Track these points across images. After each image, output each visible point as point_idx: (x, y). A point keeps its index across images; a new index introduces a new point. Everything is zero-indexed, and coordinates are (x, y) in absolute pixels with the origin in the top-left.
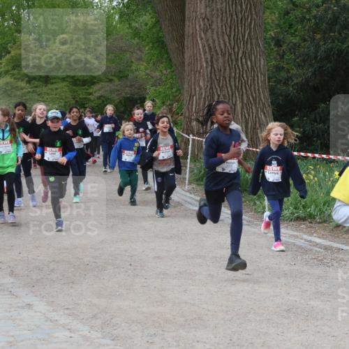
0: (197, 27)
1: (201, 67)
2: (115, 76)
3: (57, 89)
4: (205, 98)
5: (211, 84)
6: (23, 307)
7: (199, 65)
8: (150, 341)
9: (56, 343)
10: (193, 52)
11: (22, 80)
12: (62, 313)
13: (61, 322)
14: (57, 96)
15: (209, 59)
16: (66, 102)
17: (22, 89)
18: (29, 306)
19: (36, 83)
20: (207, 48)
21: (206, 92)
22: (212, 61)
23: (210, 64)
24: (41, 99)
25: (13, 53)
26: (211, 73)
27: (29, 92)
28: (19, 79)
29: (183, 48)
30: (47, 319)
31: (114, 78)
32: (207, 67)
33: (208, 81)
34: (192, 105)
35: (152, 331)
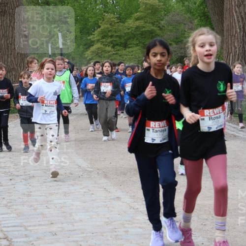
0: (233, 3)
1: (236, 32)
2: (173, 41)
3: (132, 51)
4: (239, 54)
5: (243, 44)
6: (114, 199)
7: (234, 31)
8: (204, 224)
9: (138, 223)
10: (230, 22)
11: (109, 46)
12: (141, 204)
13: (140, 210)
14: (133, 56)
15: (242, 27)
16: (139, 60)
17: (109, 52)
18: (118, 198)
19: (118, 48)
20: (240, 18)
21: (239, 50)
22: (244, 28)
23: (242, 29)
24: (121, 59)
25: (102, 27)
26: (243, 37)
27: (114, 54)
28: (106, 45)
29: (222, 19)
30: (131, 207)
31: (172, 43)
32: (240, 32)
33: (241, 43)
34: (229, 60)
35: (205, 217)
